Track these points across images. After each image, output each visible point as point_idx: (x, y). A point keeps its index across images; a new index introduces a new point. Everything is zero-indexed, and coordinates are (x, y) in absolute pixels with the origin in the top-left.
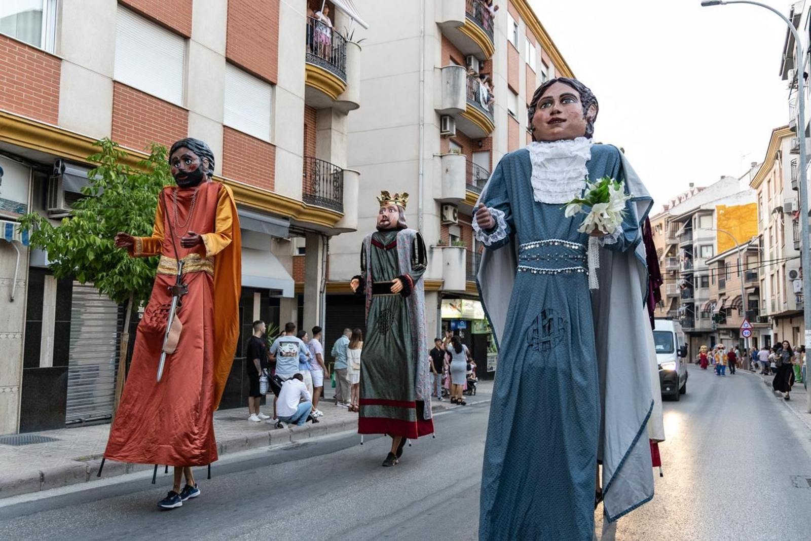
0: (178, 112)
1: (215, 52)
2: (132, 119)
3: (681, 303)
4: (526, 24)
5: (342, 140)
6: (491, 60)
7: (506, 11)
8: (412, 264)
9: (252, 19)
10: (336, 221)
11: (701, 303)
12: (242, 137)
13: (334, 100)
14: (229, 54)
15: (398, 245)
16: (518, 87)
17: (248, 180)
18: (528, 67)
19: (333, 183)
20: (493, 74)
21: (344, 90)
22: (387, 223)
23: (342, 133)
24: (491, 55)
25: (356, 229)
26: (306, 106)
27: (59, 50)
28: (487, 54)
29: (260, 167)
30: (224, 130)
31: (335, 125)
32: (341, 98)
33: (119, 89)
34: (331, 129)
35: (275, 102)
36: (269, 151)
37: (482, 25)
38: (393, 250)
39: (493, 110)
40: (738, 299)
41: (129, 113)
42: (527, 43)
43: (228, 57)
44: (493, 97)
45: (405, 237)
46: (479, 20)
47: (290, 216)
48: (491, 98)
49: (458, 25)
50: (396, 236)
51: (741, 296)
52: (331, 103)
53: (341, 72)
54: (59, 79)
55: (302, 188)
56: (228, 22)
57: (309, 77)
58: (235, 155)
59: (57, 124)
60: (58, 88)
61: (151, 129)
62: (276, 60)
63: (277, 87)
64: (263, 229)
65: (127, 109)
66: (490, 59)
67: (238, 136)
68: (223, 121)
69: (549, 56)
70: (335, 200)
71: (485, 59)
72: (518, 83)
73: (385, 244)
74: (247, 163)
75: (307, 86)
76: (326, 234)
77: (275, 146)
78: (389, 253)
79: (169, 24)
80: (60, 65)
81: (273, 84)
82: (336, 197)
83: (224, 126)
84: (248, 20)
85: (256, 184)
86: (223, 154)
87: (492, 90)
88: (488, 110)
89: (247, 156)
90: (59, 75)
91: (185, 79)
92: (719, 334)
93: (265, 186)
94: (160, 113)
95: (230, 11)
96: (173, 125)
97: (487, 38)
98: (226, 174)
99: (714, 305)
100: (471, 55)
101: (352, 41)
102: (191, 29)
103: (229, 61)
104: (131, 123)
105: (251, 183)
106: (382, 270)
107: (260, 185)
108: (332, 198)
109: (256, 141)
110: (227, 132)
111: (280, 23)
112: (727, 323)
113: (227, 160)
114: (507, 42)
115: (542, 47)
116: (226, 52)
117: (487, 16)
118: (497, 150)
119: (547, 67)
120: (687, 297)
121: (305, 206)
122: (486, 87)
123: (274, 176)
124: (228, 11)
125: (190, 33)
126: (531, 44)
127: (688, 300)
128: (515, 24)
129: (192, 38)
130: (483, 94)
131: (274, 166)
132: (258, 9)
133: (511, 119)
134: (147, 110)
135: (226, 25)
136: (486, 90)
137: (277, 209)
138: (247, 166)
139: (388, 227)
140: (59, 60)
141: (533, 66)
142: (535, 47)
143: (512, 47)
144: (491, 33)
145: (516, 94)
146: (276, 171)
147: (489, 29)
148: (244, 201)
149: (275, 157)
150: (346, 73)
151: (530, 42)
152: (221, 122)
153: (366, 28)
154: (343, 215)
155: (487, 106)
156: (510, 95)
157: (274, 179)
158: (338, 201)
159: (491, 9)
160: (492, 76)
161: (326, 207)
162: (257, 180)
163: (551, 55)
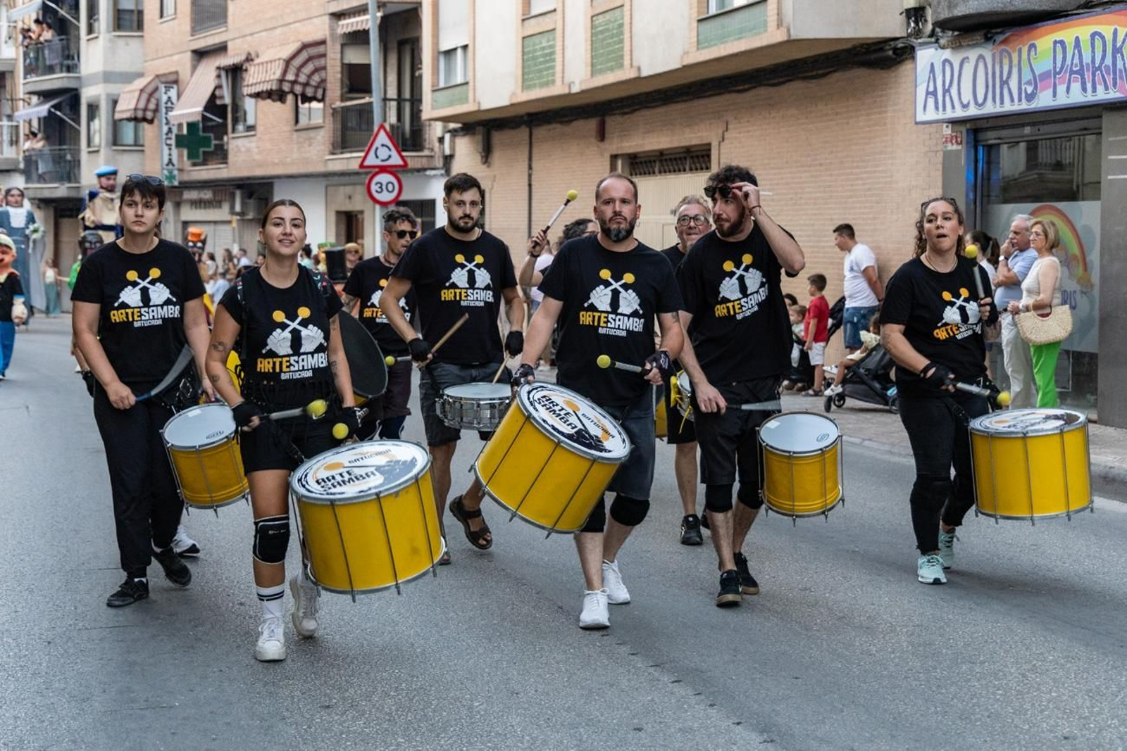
3: (21, 92)
11: (114, 89)
40: (304, 56)
51: (323, 42)
92: (178, 205)
99: (173, 93)
112: (231, 157)
120: (51, 70)
127: (56, 80)
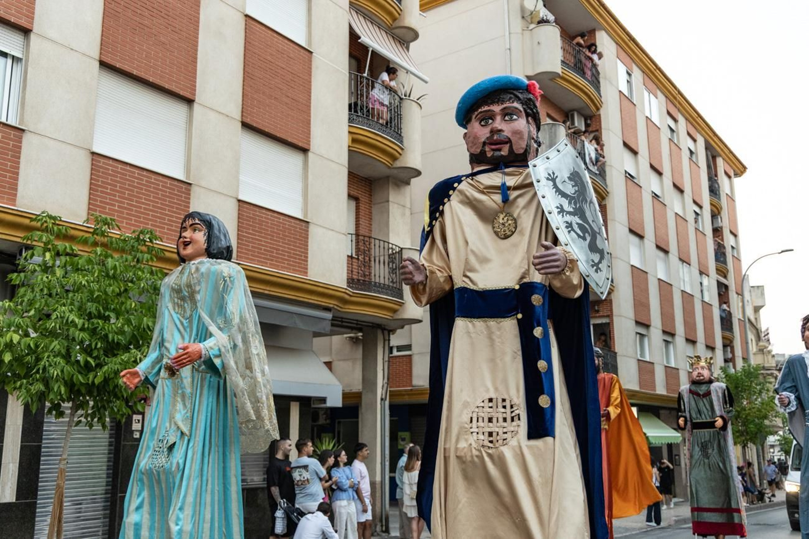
0: (176, 186)
1: (228, 116)
2: (115, 196)
4: (643, 72)
5: (403, 215)
6: (600, 115)
7: (615, 57)
8: (724, 408)
9: (276, 77)
10: (395, 311)
12: (263, 213)
13: (389, 167)
14: (247, 117)
15: (712, 394)
16: (637, 143)
17: (271, 264)
18: (649, 121)
19: (389, 265)
20: (603, 131)
21: (400, 154)
22: (702, 378)
23: (404, 206)
24: (598, 109)
25: (420, 319)
26: (351, 174)
27: (22, 120)
28: (593, 108)
29: (288, 248)
30: (239, 206)
31: (393, 196)
32: (398, 164)
33: (99, 162)
34: (388, 201)
35: (308, 172)
36: (300, 229)
37: (583, 74)
38: (708, 397)
39: (605, 172)
41: (111, 189)
42: (646, 94)
43: (244, 120)
44: (604, 157)
45: (717, 388)
46: (579, 68)
47: (332, 306)
48: (601, 159)
49: (553, 76)
50: (709, 387)
52: (387, 172)
53: (395, 135)
54: (20, 153)
55: (345, 271)
56: (244, 81)
57: (354, 141)
58: (255, 235)
59: (14, 205)
60: (19, 163)
61: (141, 208)
62: (308, 123)
63: (310, 154)
64: (295, 323)
65: (108, 184)
66: (598, 113)
67: (258, 212)
68: (238, 196)
69: (676, 106)
70: (391, 284)
71: (592, 114)
72: (637, 140)
73: (701, 393)
74: (271, 243)
75: (350, 152)
76: (387, 327)
77: (308, 222)
78: (705, 400)
79: (167, 86)
80: (22, 136)
81: (305, 151)
82: (392, 282)
83: (239, 201)
84: (271, 78)
85: (283, 268)
86: (238, 234)
87: (602, 149)
88: (597, 172)
89: (269, 235)
90: (20, 147)
91: (188, 148)
93: (294, 270)
94: (154, 188)
95: (246, 69)
96: (170, 202)
97: (591, 90)
98: (241, 257)
100: (574, 110)
101: (411, 98)
102: (195, 90)
103: (245, 125)
104: (113, 200)
105: (277, 267)
106: (699, 412)
107: (288, 269)
108: (387, 283)
109: (282, 217)
110: (244, 207)
111: (313, 80)
113: (242, 240)
114: (618, 93)
115: (666, 97)
116: (242, 116)
117: (589, 65)
118: (613, 220)
119: (675, 120)
121: (351, 294)
122: (593, 145)
123: (307, 257)
124: (244, 69)
125: (194, 95)
126: (651, 94)
128: (628, 73)
129: (197, 100)
130: (589, 154)
131: (307, 246)
132: (284, 66)
133: (630, 183)
134: (135, 184)
135: (241, 85)
136: (594, 149)
137: (313, 298)
138: (270, 247)
139: (702, 381)
140: (20, 132)
141: (656, 119)
142: (657, 98)
143: (626, 100)
144: (596, 83)
145: (635, 153)
146: (309, 252)
147: (594, 79)
148: (268, 289)
149: (308, 235)
150: (402, 135)
151: (650, 91)
152: (234, 196)
153: (426, 82)
154: (403, 303)
155: (596, 168)
156: (627, 155)
157: (307, 261)
158: (395, 285)
159: (595, 57)
160: (601, 134)
161: (380, 294)
162: (284, 263)
163: (678, 105)
